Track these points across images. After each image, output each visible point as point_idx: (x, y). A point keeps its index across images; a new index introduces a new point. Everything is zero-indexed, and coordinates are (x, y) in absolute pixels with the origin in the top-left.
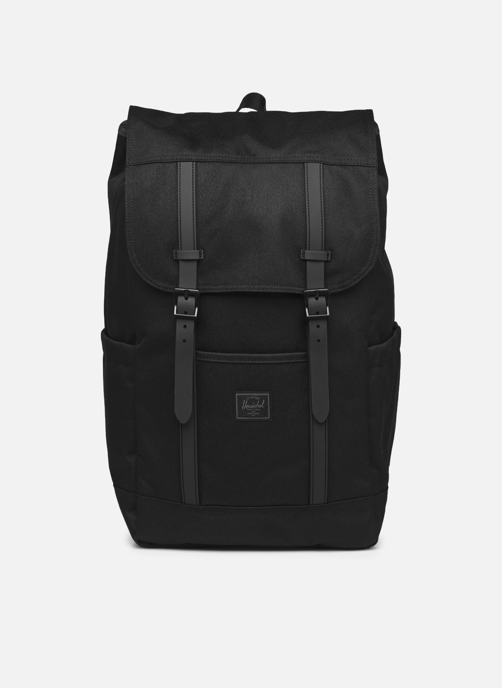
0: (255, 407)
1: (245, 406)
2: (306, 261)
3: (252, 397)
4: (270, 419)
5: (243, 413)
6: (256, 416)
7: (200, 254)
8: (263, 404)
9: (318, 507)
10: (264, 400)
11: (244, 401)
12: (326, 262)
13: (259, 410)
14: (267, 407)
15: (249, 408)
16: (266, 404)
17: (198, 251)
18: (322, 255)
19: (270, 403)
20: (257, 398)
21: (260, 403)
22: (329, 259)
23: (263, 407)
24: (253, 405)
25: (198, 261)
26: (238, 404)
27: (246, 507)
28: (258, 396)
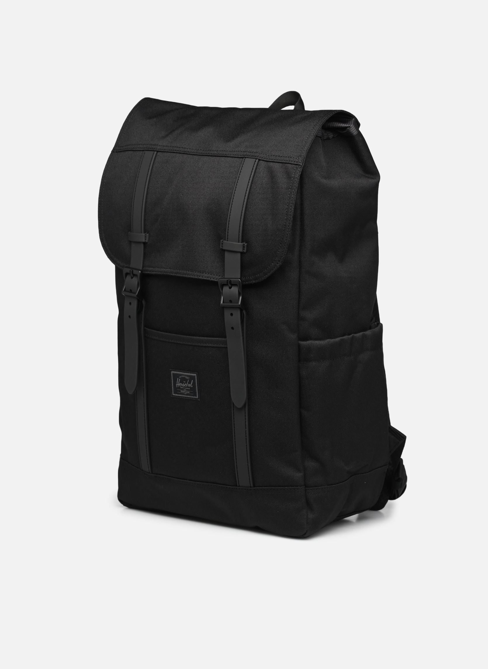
0: (186, 385)
1: (178, 384)
2: (224, 251)
3: (183, 376)
4: (198, 398)
5: (178, 390)
6: (187, 395)
7: (146, 237)
8: (192, 383)
9: (245, 489)
10: (192, 380)
11: (178, 379)
12: (242, 253)
13: (189, 389)
14: (195, 387)
15: (181, 386)
16: (194, 384)
17: (144, 234)
18: (239, 246)
19: (197, 383)
20: (187, 378)
21: (190, 383)
22: (245, 251)
23: (192, 387)
24: (185, 383)
25: (145, 243)
26: (173, 381)
27: (186, 481)
28: (187, 376)
